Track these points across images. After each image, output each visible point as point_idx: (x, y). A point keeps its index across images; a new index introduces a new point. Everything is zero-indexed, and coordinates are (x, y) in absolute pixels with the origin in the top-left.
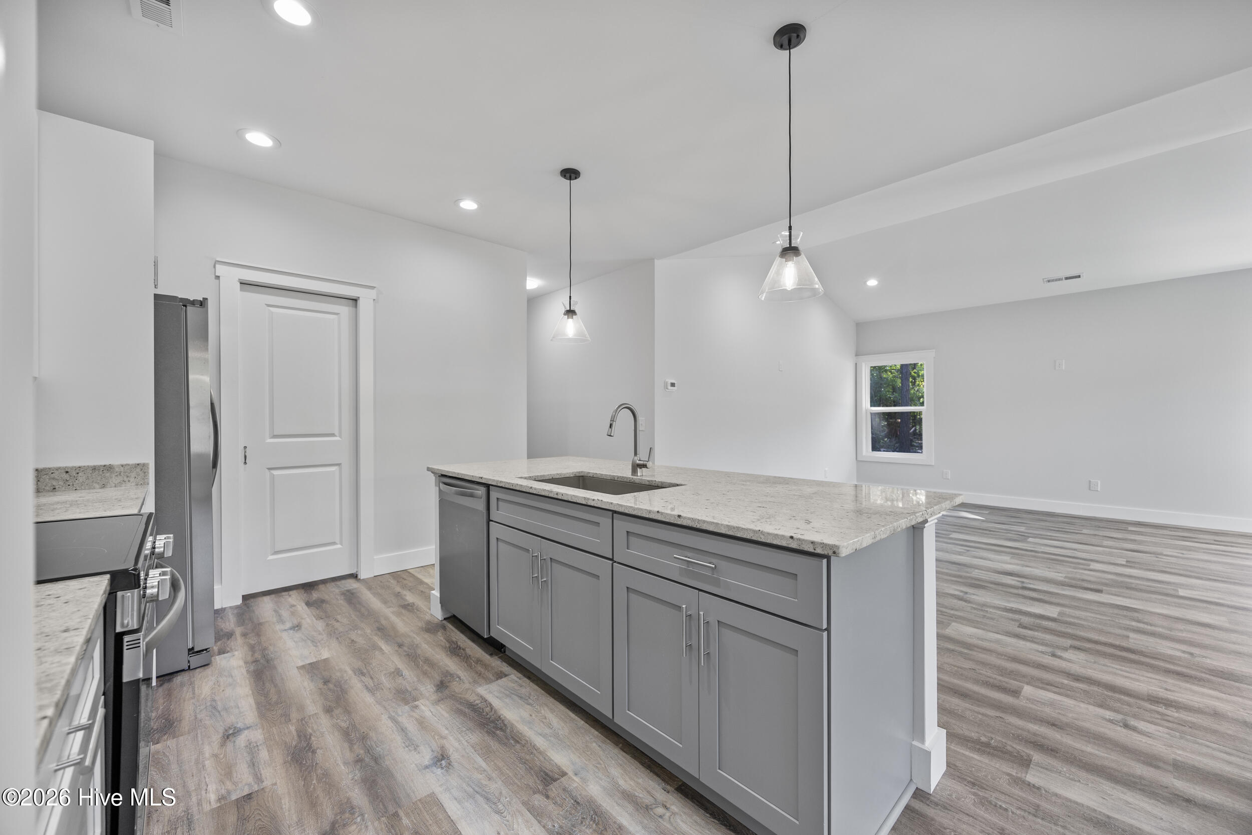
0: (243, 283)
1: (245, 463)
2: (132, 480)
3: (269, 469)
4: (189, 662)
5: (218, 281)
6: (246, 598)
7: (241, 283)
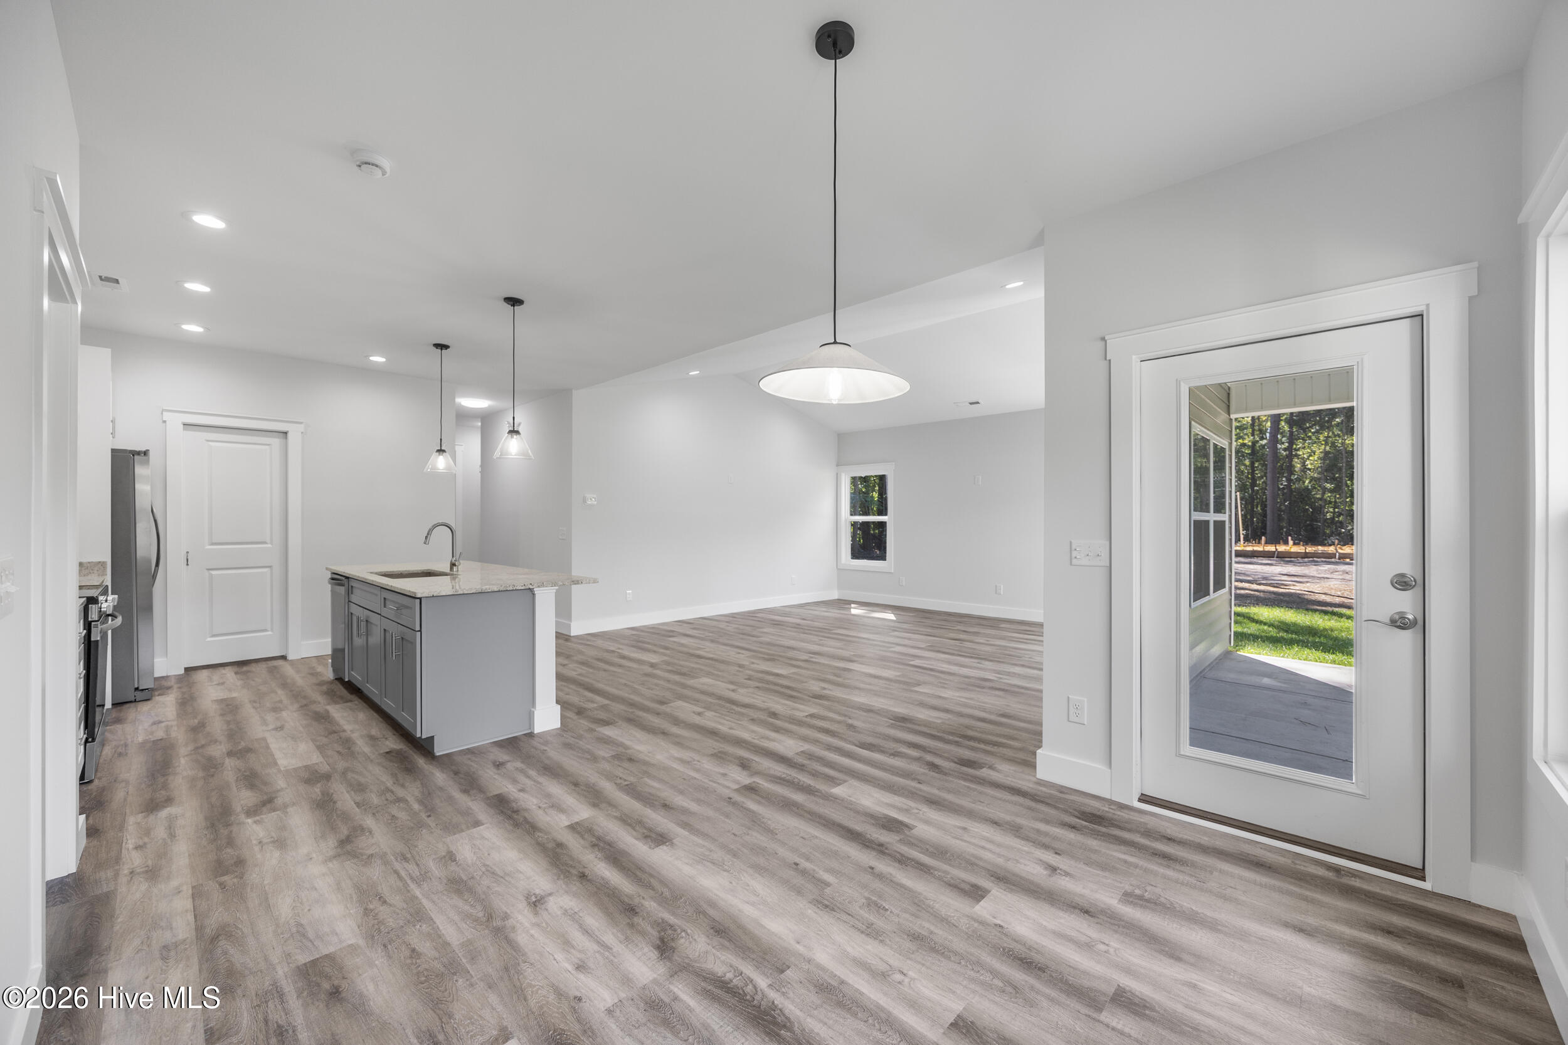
0: (186, 425)
1: (187, 565)
2: (95, 572)
3: (208, 569)
4: (135, 696)
5: (164, 424)
6: (187, 670)
7: (184, 425)
